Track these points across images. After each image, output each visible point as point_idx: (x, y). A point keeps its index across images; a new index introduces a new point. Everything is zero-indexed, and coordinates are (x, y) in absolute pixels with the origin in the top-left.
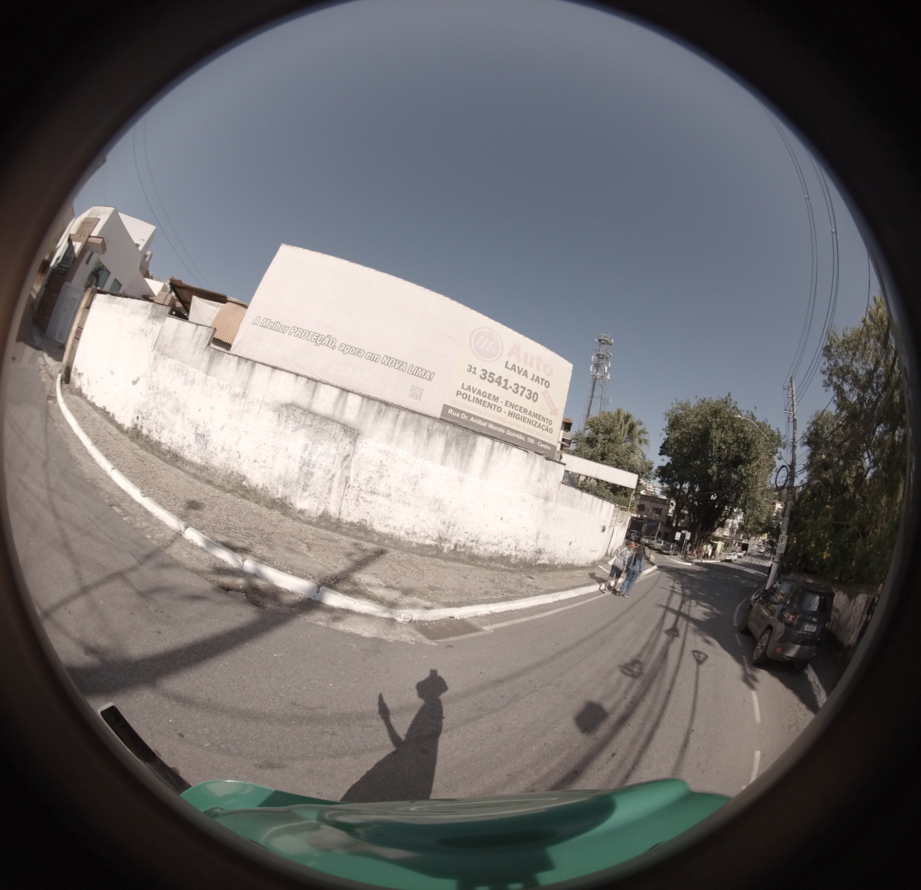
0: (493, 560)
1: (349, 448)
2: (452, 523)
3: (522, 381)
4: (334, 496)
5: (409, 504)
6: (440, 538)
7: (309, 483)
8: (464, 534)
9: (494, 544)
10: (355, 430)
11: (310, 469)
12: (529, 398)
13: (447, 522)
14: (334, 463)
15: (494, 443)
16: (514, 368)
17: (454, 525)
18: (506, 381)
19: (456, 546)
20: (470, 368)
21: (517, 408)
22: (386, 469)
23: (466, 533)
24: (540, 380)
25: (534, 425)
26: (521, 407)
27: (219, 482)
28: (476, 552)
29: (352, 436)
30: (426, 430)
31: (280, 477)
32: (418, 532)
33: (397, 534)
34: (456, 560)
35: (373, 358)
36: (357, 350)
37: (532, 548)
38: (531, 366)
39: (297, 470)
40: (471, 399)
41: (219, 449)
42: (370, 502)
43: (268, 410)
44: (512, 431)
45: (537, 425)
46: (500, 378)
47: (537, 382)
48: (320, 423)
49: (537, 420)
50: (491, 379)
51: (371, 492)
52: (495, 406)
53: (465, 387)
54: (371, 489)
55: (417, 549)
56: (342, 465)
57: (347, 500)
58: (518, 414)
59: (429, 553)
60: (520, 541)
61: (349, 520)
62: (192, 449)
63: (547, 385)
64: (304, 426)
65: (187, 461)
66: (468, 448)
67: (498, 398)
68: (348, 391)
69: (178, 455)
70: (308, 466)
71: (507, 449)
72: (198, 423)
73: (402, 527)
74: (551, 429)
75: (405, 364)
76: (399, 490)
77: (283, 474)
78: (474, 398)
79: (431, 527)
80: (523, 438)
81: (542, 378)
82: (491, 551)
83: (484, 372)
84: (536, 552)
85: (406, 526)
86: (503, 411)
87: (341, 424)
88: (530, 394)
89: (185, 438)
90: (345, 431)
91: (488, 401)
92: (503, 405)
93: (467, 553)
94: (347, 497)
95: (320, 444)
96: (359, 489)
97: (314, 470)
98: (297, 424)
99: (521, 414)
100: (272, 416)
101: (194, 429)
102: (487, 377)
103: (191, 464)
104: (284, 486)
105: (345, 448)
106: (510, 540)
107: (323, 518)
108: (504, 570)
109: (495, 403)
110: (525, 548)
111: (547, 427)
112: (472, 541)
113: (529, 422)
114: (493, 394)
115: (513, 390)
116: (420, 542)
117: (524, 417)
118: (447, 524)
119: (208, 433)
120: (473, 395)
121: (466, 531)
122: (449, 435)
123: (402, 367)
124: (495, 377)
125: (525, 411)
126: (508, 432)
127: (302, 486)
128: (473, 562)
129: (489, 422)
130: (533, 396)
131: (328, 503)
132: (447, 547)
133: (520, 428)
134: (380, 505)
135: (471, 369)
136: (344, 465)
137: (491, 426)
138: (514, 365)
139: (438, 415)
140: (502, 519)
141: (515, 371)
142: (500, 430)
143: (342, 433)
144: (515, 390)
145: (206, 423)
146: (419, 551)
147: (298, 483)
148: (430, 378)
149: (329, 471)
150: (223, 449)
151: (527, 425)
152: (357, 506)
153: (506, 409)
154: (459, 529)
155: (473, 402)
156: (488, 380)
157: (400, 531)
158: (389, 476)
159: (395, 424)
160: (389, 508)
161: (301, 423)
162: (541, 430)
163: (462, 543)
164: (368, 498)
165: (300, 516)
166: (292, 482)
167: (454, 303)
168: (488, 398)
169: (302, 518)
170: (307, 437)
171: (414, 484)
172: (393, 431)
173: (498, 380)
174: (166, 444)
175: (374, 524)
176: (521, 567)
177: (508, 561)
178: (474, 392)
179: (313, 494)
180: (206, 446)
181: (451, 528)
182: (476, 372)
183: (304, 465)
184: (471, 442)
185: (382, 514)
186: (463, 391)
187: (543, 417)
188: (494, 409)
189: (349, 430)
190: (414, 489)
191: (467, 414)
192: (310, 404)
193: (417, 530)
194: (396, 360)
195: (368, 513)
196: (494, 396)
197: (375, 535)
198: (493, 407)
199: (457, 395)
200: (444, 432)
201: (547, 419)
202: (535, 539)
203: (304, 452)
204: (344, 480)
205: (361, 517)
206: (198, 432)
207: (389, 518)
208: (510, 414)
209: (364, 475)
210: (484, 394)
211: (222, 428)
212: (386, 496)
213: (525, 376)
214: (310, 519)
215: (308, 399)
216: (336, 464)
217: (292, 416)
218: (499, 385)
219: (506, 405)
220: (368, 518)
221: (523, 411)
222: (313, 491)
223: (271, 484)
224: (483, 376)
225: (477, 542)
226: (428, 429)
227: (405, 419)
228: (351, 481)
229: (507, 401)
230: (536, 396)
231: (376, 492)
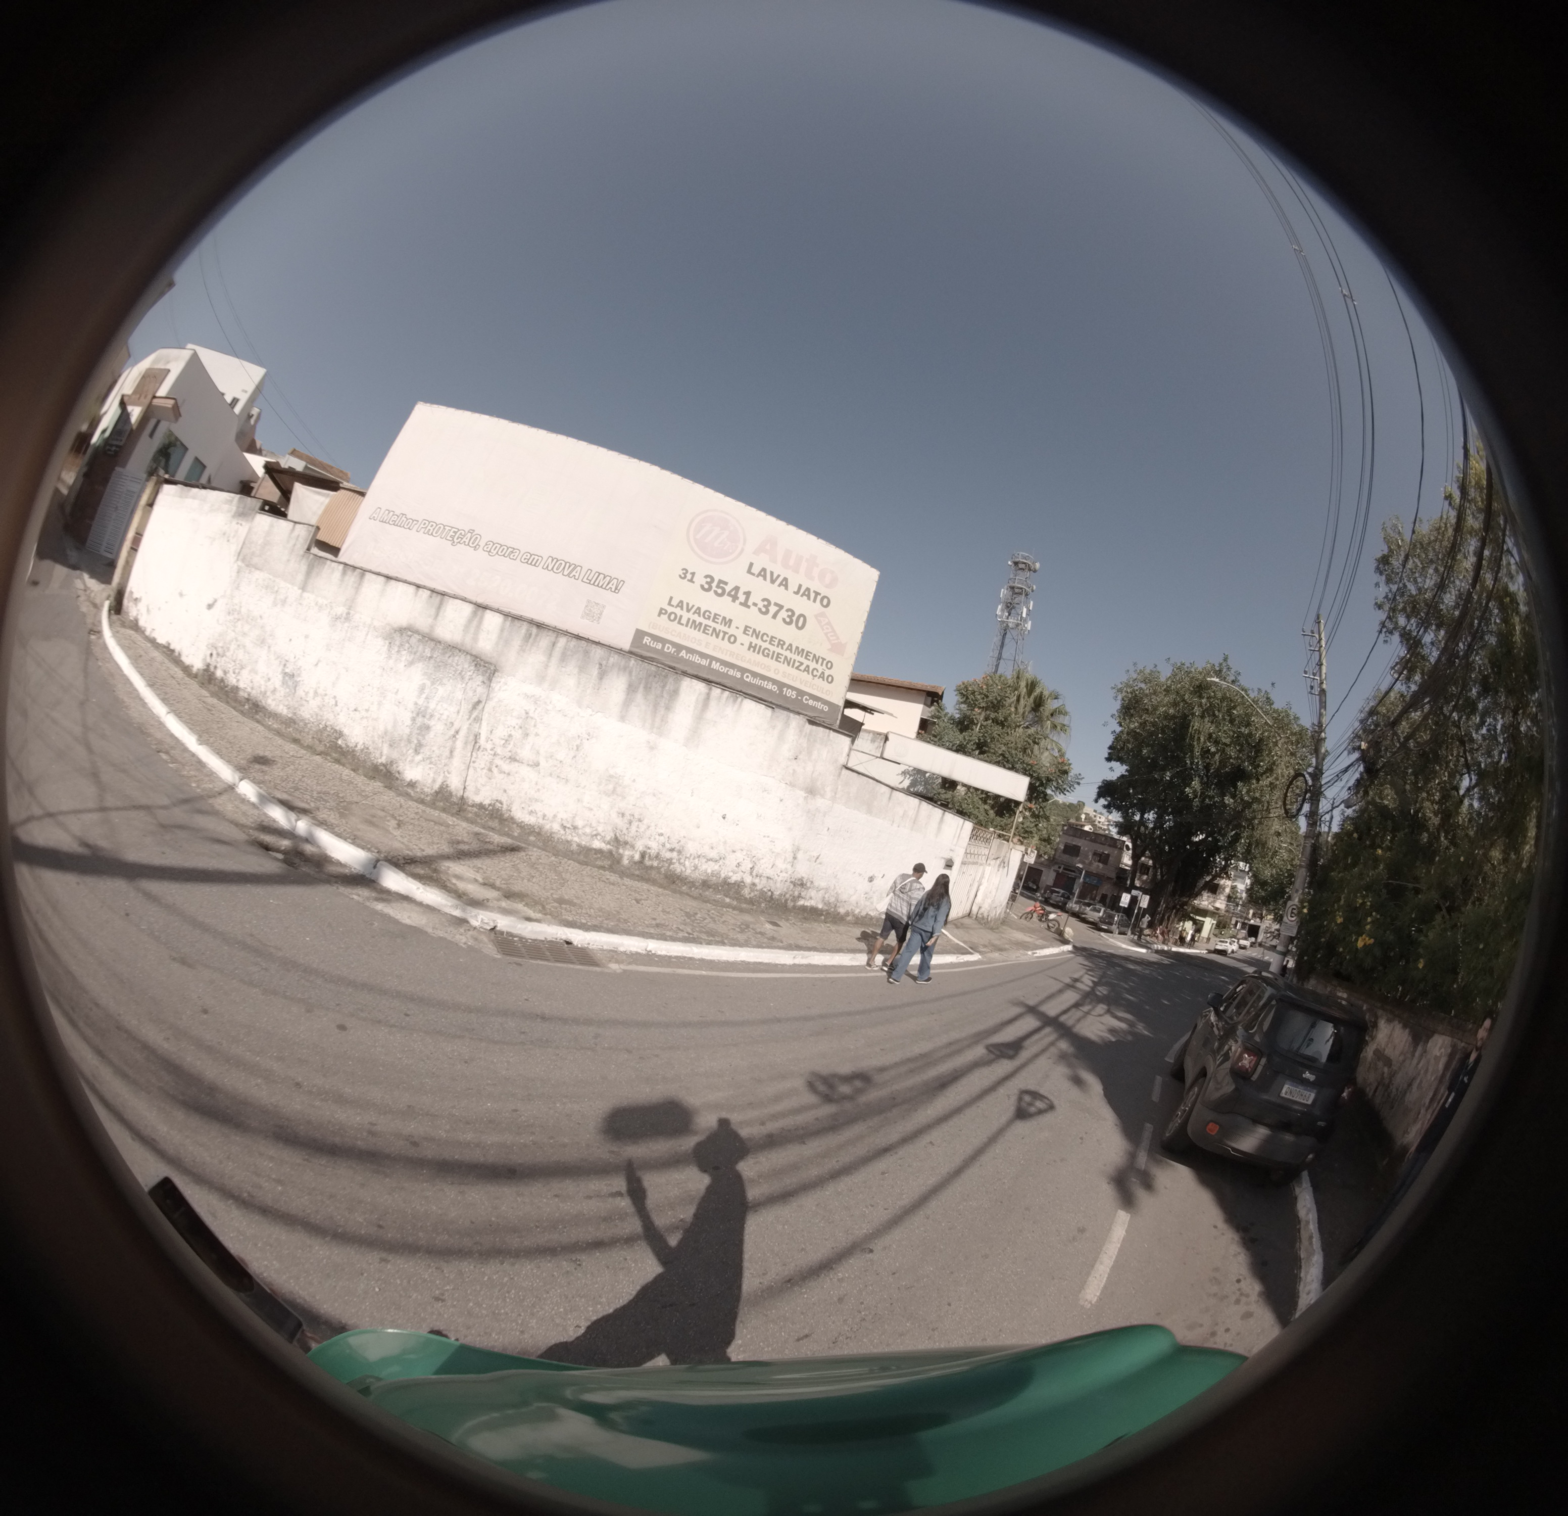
0: (709, 887)
1: (481, 690)
2: (637, 816)
3: (776, 594)
4: (457, 763)
5: (567, 781)
6: (616, 840)
7: (424, 742)
8: (657, 837)
9: (711, 860)
10: (491, 664)
11: (426, 721)
12: (790, 623)
13: (627, 814)
14: (458, 712)
15: (710, 689)
16: (763, 573)
17: (640, 820)
18: (748, 594)
19: (643, 855)
20: (685, 574)
21: (765, 638)
22: (533, 723)
23: (661, 835)
24: (812, 595)
25: (797, 668)
26: (772, 637)
28: (678, 871)
29: (486, 672)
30: (597, 666)
31: (386, 733)
32: (580, 826)
33: (547, 827)
34: (641, 878)
35: (531, 560)
36: (510, 550)
37: (784, 874)
38: (796, 571)
39: (409, 722)
40: (684, 621)
42: (509, 774)
43: (377, 637)
44: (755, 675)
45: (802, 668)
46: (737, 589)
47: (805, 598)
48: (444, 654)
49: (803, 660)
50: (720, 591)
51: (510, 758)
52: (725, 633)
53: (674, 602)
54: (510, 754)
55: (579, 854)
56: (470, 716)
57: (475, 769)
58: (765, 649)
59: (599, 863)
60: (759, 860)
61: (478, 799)
62: (278, 695)
63: (826, 602)
64: (422, 658)
66: (665, 695)
67: (730, 621)
68: (485, 608)
69: (259, 704)
70: (424, 716)
71: (735, 701)
72: (287, 658)
73: (555, 816)
74: (829, 676)
75: (579, 568)
76: (551, 757)
77: (390, 728)
78: (689, 619)
79: (602, 821)
80: (775, 688)
81: (815, 592)
82: (706, 870)
83: (709, 580)
84: (794, 884)
85: (562, 815)
86: (738, 642)
87: (471, 655)
88: (790, 617)
89: (269, 680)
90: (476, 665)
91: (713, 625)
92: (739, 633)
93: (663, 870)
94: (476, 765)
95: (442, 684)
96: (492, 752)
97: (432, 723)
98: (412, 656)
99: (772, 648)
100: (380, 644)
101: (282, 667)
102: (714, 588)
103: (274, 716)
104: (391, 746)
105: (475, 691)
106: (740, 856)
107: (440, 795)
108: (728, 906)
109: (726, 629)
110: (769, 872)
111: (823, 673)
112: (672, 850)
113: (788, 661)
114: (723, 615)
115: (760, 610)
116: (583, 843)
117: (778, 654)
118: (628, 817)
119: (298, 672)
120: (686, 616)
121: (661, 831)
122: (634, 674)
123: (574, 573)
124: (728, 588)
125: (781, 643)
126: (747, 677)
127: (413, 746)
128: (673, 886)
129: (712, 658)
130: (797, 620)
131: (449, 773)
132: (628, 855)
133: (770, 670)
134: (523, 780)
135: (687, 575)
136: (473, 716)
137: (715, 666)
138: (764, 570)
139: (626, 646)
140: (724, 818)
141: (765, 579)
142: (731, 672)
143: (473, 668)
144: (764, 610)
145: (296, 658)
146: (582, 857)
147: (409, 741)
148: (616, 589)
149: (452, 724)
150: (316, 693)
151: (784, 667)
152: (490, 779)
153: (746, 640)
154: (649, 827)
155: (687, 626)
156: (716, 592)
157: (552, 822)
158: (537, 735)
159: (550, 655)
160: (536, 784)
161: (418, 654)
162: (810, 676)
163: (653, 852)
164: (506, 767)
165: (410, 791)
166: (400, 740)
167: (667, 473)
168: (713, 621)
169: (412, 794)
170: (425, 674)
171: (575, 748)
172: (547, 666)
173: (733, 593)
175: (514, 809)
176: (763, 905)
177: (738, 892)
178: (688, 610)
179: (428, 758)
180: (295, 690)
181: (635, 824)
182: (694, 580)
183: (418, 714)
184: (670, 686)
185: (526, 794)
186: (670, 609)
187: (815, 656)
188: (723, 639)
189: (482, 663)
190: (575, 757)
191: (674, 644)
192: (432, 627)
193: (580, 823)
194: (566, 563)
195: (505, 791)
196: (724, 618)
197: (515, 826)
198: (721, 635)
199: (659, 615)
200: (625, 668)
201: (824, 659)
202: (790, 859)
203: (419, 697)
204: (472, 738)
205: (495, 797)
206: (286, 670)
207: (536, 800)
208: (752, 647)
209: (501, 732)
210: (706, 614)
211: (316, 664)
212: (531, 766)
213: (782, 588)
214: (422, 796)
215: (430, 621)
216: (461, 714)
217: (407, 645)
218: (734, 601)
219: (744, 633)
220: (504, 799)
221: (776, 643)
222: (428, 753)
223: (373, 742)
224: (706, 586)
225: (680, 852)
226: (601, 665)
227: (565, 648)
228: (482, 741)
229: (746, 627)
230: (802, 619)
231: (518, 758)
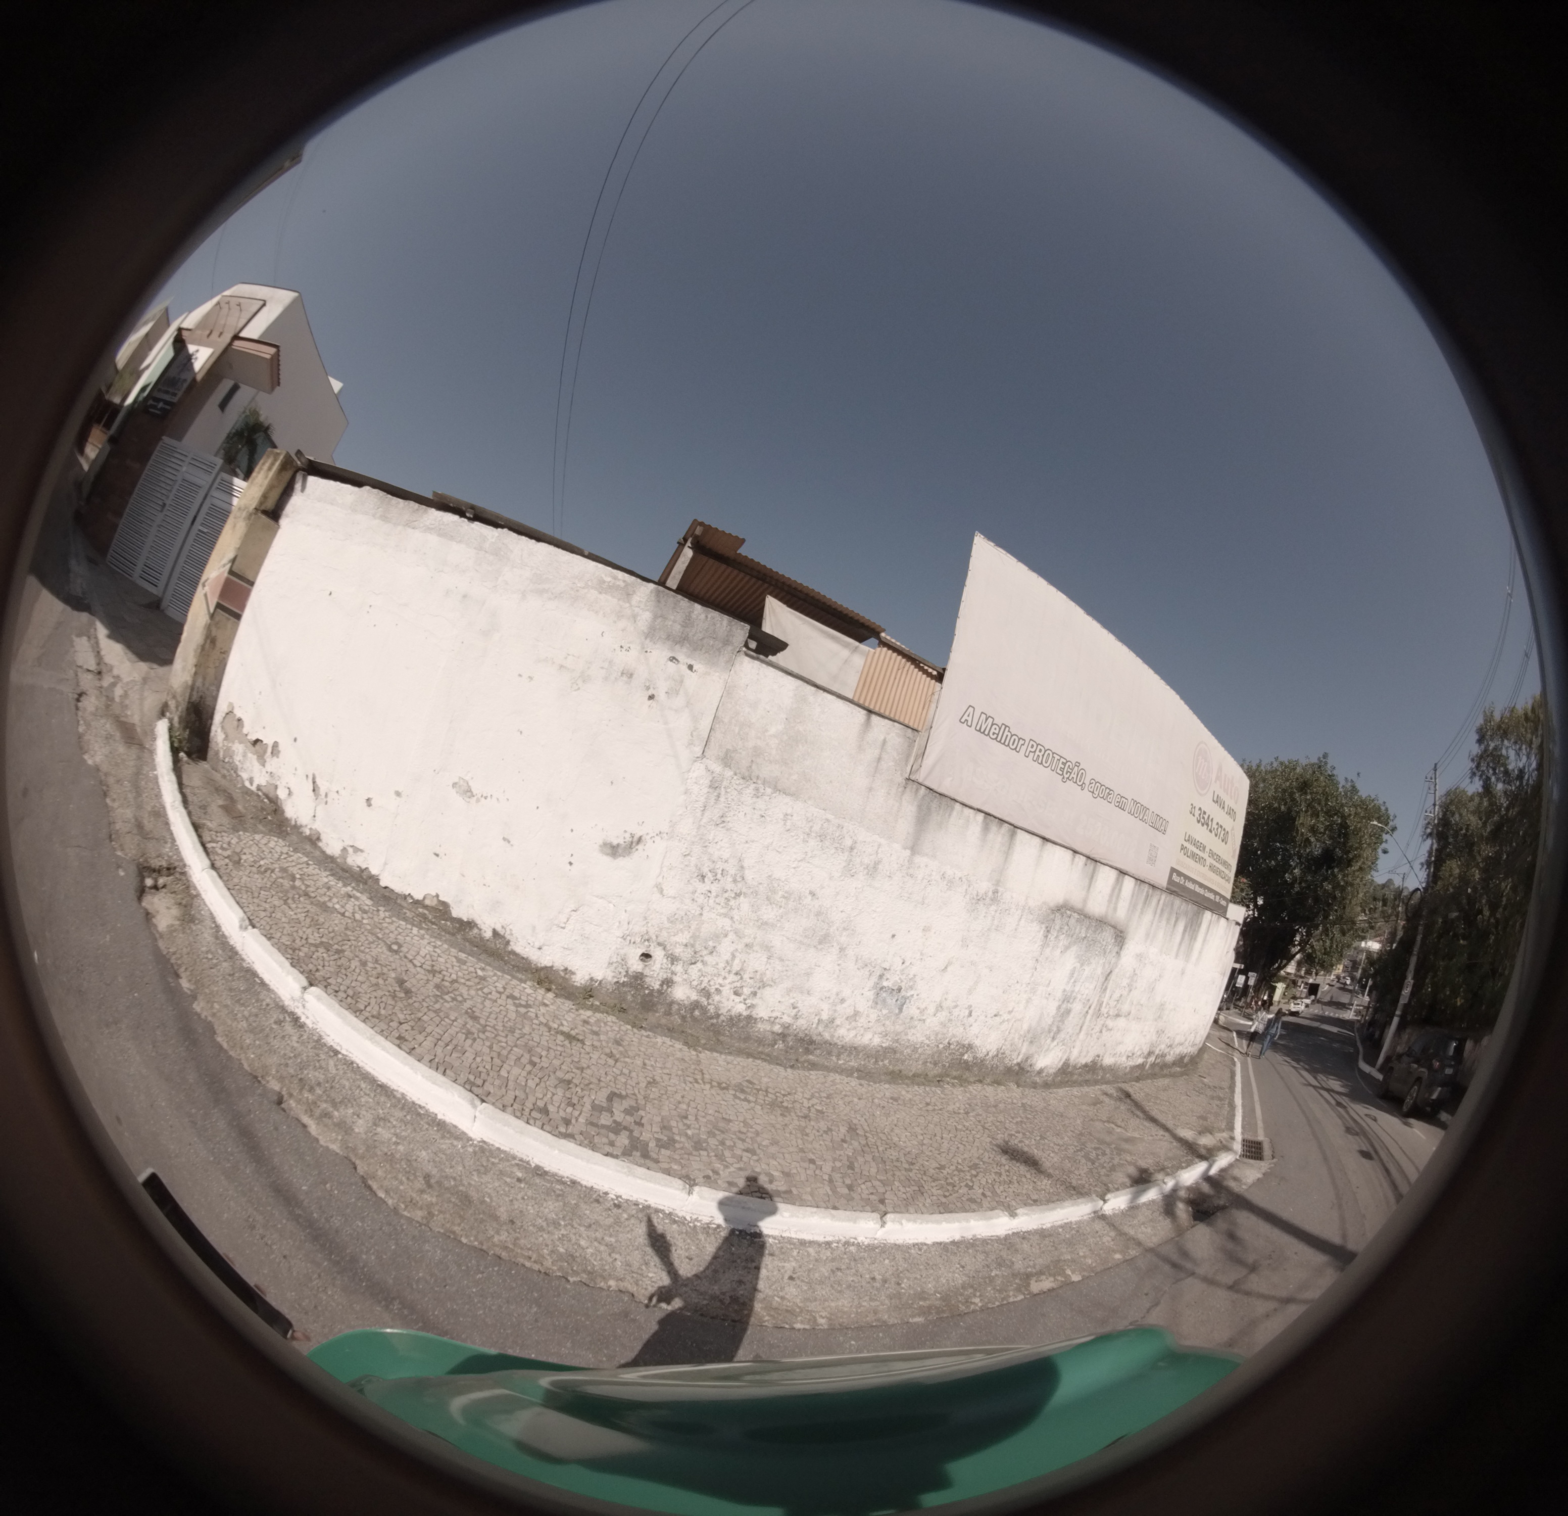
1: (1113, 961)
7: (1062, 1027)
8: (1166, 1040)
11: (1069, 1006)
13: (1160, 1030)
17: (1164, 1032)
23: (1168, 1038)
27: (916, 1067)
32: (1136, 1052)
35: (1122, 804)
41: (931, 1010)
42: (1111, 1030)
43: (1032, 921)
48: (1094, 931)
51: (1116, 1015)
54: (1116, 1012)
56: (1101, 989)
61: (1085, 1061)
62: (862, 1021)
64: (1077, 940)
65: (843, 1047)
69: (815, 1038)
70: (1068, 1002)
72: (886, 965)
77: (1034, 1024)
87: (1112, 927)
89: (843, 1001)
90: (1114, 936)
94: (1093, 1032)
95: (1088, 964)
96: (1107, 1015)
98: (1069, 940)
101: (874, 979)
103: (853, 1050)
104: (1030, 1042)
118: (1159, 1033)
119: (911, 984)
121: (1169, 1035)
127: (1052, 1035)
136: (1103, 987)
143: (1112, 940)
145: (907, 963)
147: (1050, 1031)
149: (1088, 1000)
150: (939, 1007)
152: (1098, 1039)
154: (1165, 1035)
160: (1124, 1030)
161: (1075, 936)
164: (1111, 1024)
165: (1035, 1079)
166: (1042, 1033)
169: (1038, 1081)
170: (1077, 956)
174: (772, 1021)
179: (1061, 1041)
180: (901, 1010)
181: (1161, 1036)
183: (1063, 1001)
192: (1086, 901)
197: (1100, 1071)
203: (1069, 982)
204: (1098, 1008)
205: (1096, 1053)
206: (885, 984)
207: (1120, 1044)
209: (1116, 995)
211: (946, 968)
215: (1084, 894)
216: (1096, 988)
217: (1066, 927)
